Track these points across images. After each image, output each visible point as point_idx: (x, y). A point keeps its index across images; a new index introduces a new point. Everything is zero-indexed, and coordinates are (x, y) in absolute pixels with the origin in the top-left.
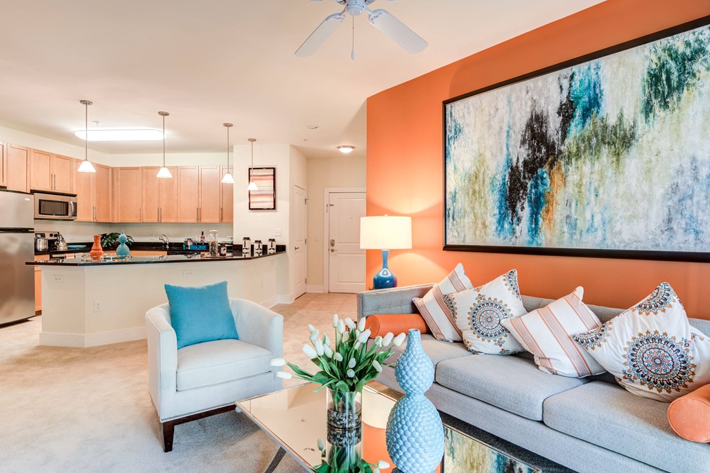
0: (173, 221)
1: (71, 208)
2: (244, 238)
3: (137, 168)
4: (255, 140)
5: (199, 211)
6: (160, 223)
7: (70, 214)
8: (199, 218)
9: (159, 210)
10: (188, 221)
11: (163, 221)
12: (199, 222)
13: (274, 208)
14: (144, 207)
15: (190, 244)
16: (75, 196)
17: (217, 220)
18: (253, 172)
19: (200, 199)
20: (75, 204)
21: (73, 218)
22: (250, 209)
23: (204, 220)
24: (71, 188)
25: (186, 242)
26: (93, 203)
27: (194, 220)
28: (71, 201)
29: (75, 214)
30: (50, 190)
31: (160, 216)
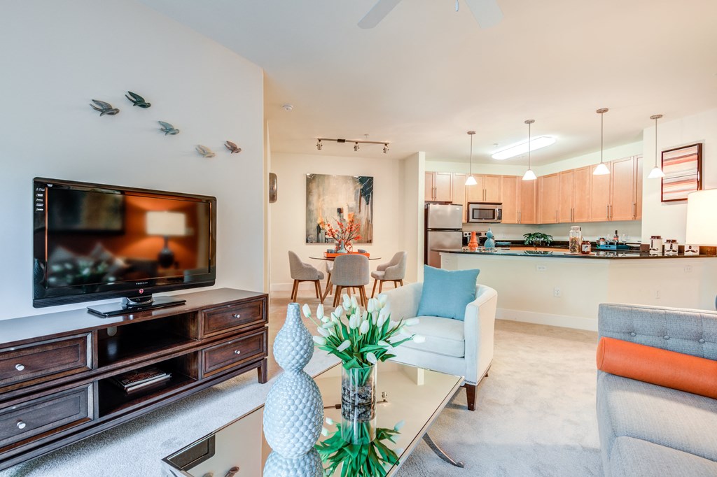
0: (584, 220)
1: (497, 214)
2: (652, 237)
3: (555, 175)
4: (660, 116)
5: (610, 209)
6: (572, 223)
7: (496, 219)
8: (610, 215)
9: (572, 211)
10: (599, 219)
11: (575, 221)
12: (610, 221)
14: (560, 209)
15: (602, 243)
16: (501, 204)
17: (630, 217)
18: (666, 156)
19: (611, 196)
20: (500, 211)
21: (498, 221)
22: (662, 201)
23: (615, 218)
24: (499, 198)
25: (598, 241)
26: (518, 209)
27: (604, 219)
28: (497, 208)
29: (500, 218)
30: (482, 202)
31: (573, 217)
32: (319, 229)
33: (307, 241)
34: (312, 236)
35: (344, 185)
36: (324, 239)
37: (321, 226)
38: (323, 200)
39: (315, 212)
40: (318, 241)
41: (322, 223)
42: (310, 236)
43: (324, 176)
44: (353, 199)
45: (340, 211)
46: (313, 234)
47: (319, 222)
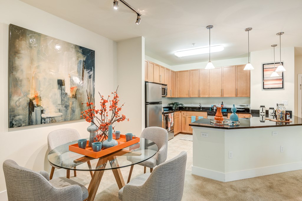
0: (207, 96)
1: (166, 91)
3: (187, 71)
4: (276, 45)
5: (222, 91)
6: (199, 97)
7: (166, 94)
8: (222, 95)
9: (199, 91)
10: (216, 96)
11: (201, 96)
12: (222, 97)
13: (283, 88)
14: (191, 90)
16: (167, 85)
17: (234, 96)
18: (266, 67)
19: (223, 84)
22: (263, 88)
23: (225, 96)
26: (170, 89)
27: (219, 96)
28: (166, 88)
31: (199, 94)
32: (31, 106)
33: (11, 125)
34: (21, 117)
35: (66, 52)
36: (39, 119)
37: (35, 102)
38: (38, 67)
39: (25, 82)
40: (30, 123)
41: (36, 97)
42: (17, 118)
43: (39, 35)
44: (76, 70)
45: (61, 83)
46: (22, 114)
47: (31, 96)
